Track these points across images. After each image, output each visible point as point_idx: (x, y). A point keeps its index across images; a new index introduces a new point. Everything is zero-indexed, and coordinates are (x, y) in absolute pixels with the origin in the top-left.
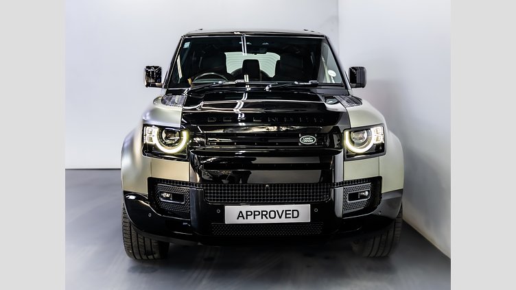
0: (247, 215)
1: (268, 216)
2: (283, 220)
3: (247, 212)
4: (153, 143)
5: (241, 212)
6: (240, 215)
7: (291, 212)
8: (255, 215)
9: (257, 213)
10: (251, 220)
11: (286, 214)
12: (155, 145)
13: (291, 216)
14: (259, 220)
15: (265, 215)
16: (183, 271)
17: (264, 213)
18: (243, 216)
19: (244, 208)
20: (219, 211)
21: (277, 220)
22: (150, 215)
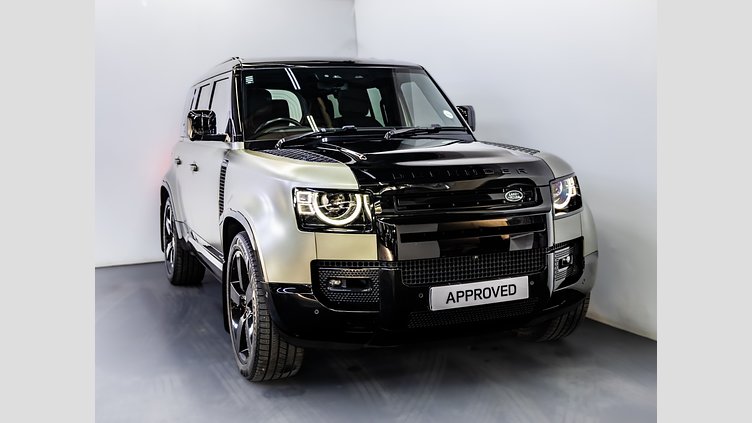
0: (458, 297)
1: (482, 295)
2: (500, 299)
3: (458, 292)
4: (312, 213)
5: (451, 293)
6: (450, 297)
7: (507, 288)
8: (467, 296)
9: (469, 293)
10: (462, 303)
11: (502, 291)
12: (315, 216)
13: (507, 293)
14: (472, 302)
15: (479, 295)
16: (339, 387)
17: (478, 292)
18: (453, 299)
19: (454, 288)
20: (421, 296)
21: (493, 300)
22: (317, 312)
